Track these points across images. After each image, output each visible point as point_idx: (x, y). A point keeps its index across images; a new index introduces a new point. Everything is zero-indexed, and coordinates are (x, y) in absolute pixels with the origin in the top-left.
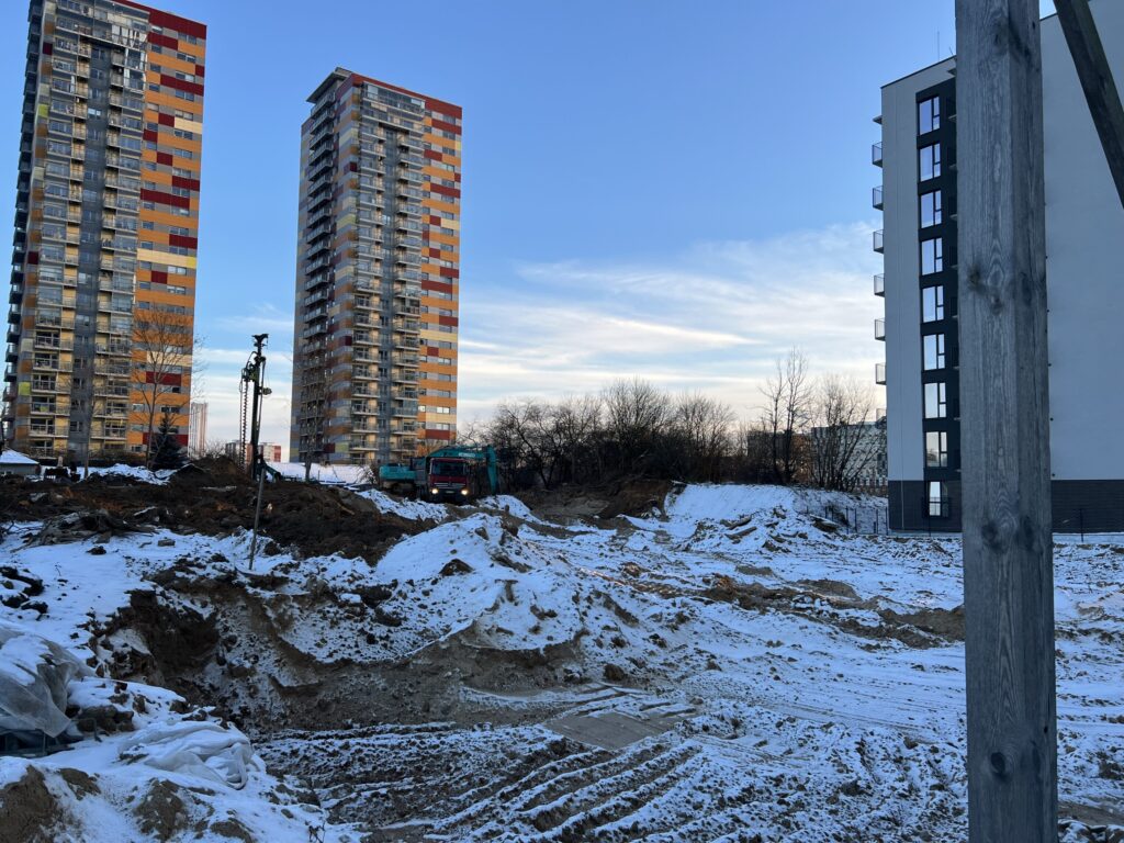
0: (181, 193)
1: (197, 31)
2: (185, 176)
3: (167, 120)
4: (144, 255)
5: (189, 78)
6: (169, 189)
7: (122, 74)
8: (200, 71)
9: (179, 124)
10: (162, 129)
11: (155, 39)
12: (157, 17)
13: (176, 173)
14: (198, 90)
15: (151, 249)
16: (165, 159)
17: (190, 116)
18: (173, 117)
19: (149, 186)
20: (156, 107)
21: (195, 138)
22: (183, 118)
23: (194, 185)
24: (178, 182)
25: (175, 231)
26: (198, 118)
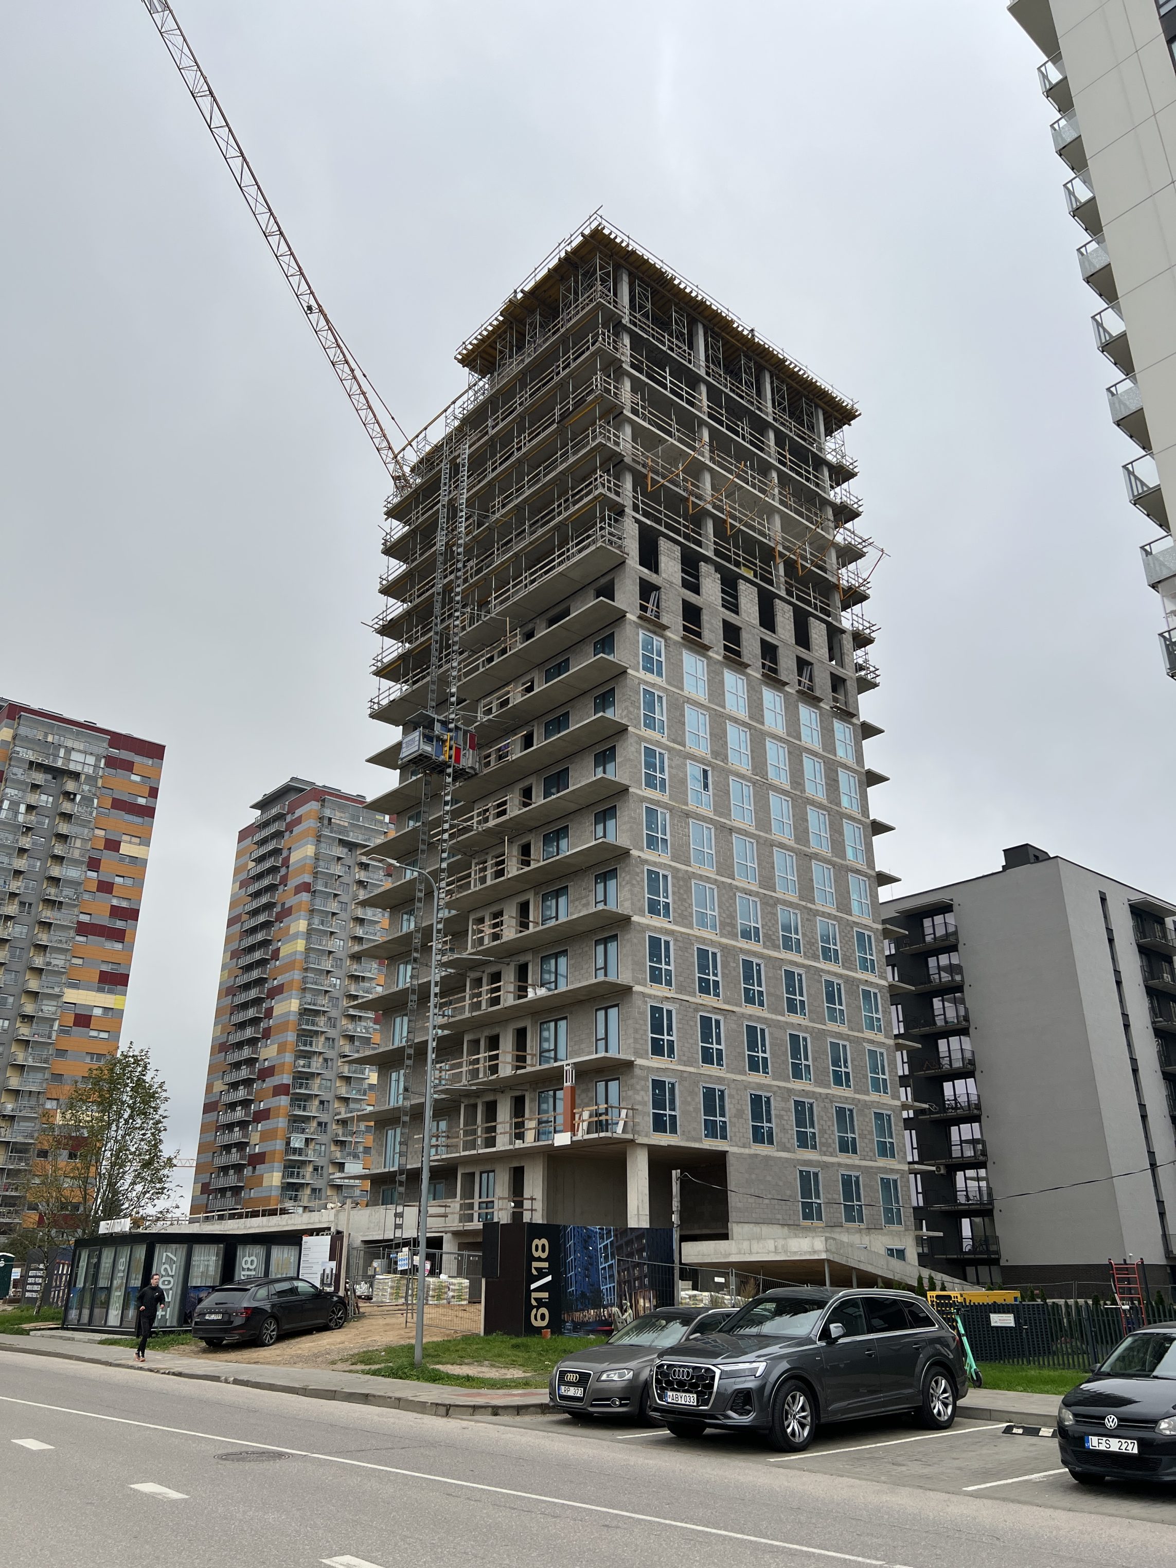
0: (120, 924)
1: (156, 751)
2: (124, 904)
3: (113, 845)
4: (72, 995)
5: (142, 801)
6: (104, 919)
7: (73, 800)
8: (154, 793)
9: (125, 849)
10: (107, 857)
11: (112, 762)
12: (118, 740)
13: (115, 902)
14: (149, 812)
15: (78, 989)
16: (106, 887)
17: (137, 840)
18: (120, 843)
19: (85, 918)
20: (102, 833)
21: (139, 864)
22: (130, 842)
23: (132, 914)
24: (116, 912)
25: (105, 968)
26: (145, 840)
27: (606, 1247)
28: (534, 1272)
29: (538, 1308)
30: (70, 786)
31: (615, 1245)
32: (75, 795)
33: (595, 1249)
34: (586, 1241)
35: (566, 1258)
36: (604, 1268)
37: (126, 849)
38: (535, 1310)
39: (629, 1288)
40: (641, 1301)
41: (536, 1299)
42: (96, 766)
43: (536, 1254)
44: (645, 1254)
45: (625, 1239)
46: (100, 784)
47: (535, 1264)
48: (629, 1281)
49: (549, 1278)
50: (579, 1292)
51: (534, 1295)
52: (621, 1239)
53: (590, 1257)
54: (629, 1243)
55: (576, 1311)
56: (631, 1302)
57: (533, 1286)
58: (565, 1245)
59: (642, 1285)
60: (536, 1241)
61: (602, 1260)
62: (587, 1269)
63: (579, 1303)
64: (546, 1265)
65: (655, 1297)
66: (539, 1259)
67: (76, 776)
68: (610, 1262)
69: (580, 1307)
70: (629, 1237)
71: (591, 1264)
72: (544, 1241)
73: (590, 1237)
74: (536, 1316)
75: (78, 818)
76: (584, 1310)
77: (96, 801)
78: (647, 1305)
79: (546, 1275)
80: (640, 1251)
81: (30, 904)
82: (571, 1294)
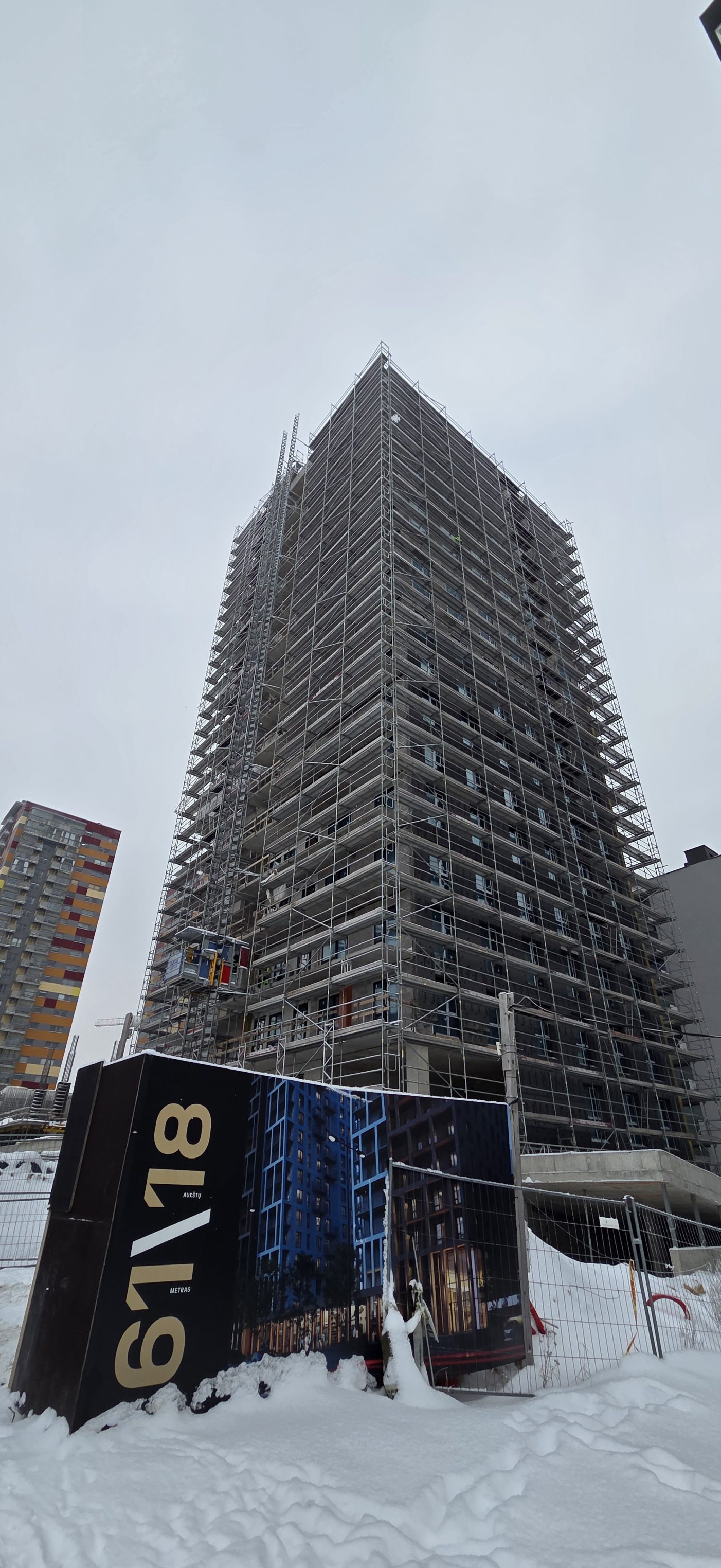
0: (80, 941)
1: (115, 835)
2: (86, 928)
3: (82, 890)
4: (45, 986)
5: (104, 864)
6: (72, 937)
7: (60, 861)
8: (111, 859)
10: (78, 898)
11: (86, 839)
12: (91, 826)
13: (80, 925)
14: (107, 871)
15: (50, 982)
16: (75, 917)
17: (98, 888)
18: (87, 889)
19: (59, 936)
20: (77, 882)
21: (99, 903)
22: (94, 889)
23: (91, 935)
24: (80, 932)
25: (69, 969)
26: (103, 889)
27: (368, 1137)
28: (152, 1200)
29: (147, 1319)
30: (59, 852)
31: (390, 1134)
32: (61, 858)
33: (343, 1141)
34: (319, 1121)
35: (262, 1158)
36: (362, 1192)
37: (91, 893)
38: (136, 1327)
39: (423, 1243)
40: (451, 1278)
41: (142, 1289)
42: (76, 841)
43: (164, 1146)
44: (454, 1159)
45: (411, 1123)
46: (77, 852)
47: (157, 1176)
48: (419, 1226)
49: (203, 1218)
50: (292, 1259)
51: (140, 1275)
52: (404, 1122)
53: (328, 1161)
54: (421, 1131)
55: (279, 1318)
56: (426, 1284)
57: (140, 1246)
58: (263, 1126)
59: (451, 1235)
60: (171, 1110)
61: (360, 1168)
62: (321, 1193)
63: (289, 1292)
64: (197, 1178)
65: (484, 1265)
66: (177, 1161)
67: (63, 846)
68: (379, 1176)
69: (292, 1302)
70: (421, 1117)
71: (330, 1179)
72: (200, 1111)
73: (330, 1112)
74: (136, 1347)
75: (61, 872)
76: (300, 1313)
77: (74, 862)
78: (466, 1288)
79: (193, 1209)
80: (444, 1153)
81: (25, 926)
82: (269, 1264)
